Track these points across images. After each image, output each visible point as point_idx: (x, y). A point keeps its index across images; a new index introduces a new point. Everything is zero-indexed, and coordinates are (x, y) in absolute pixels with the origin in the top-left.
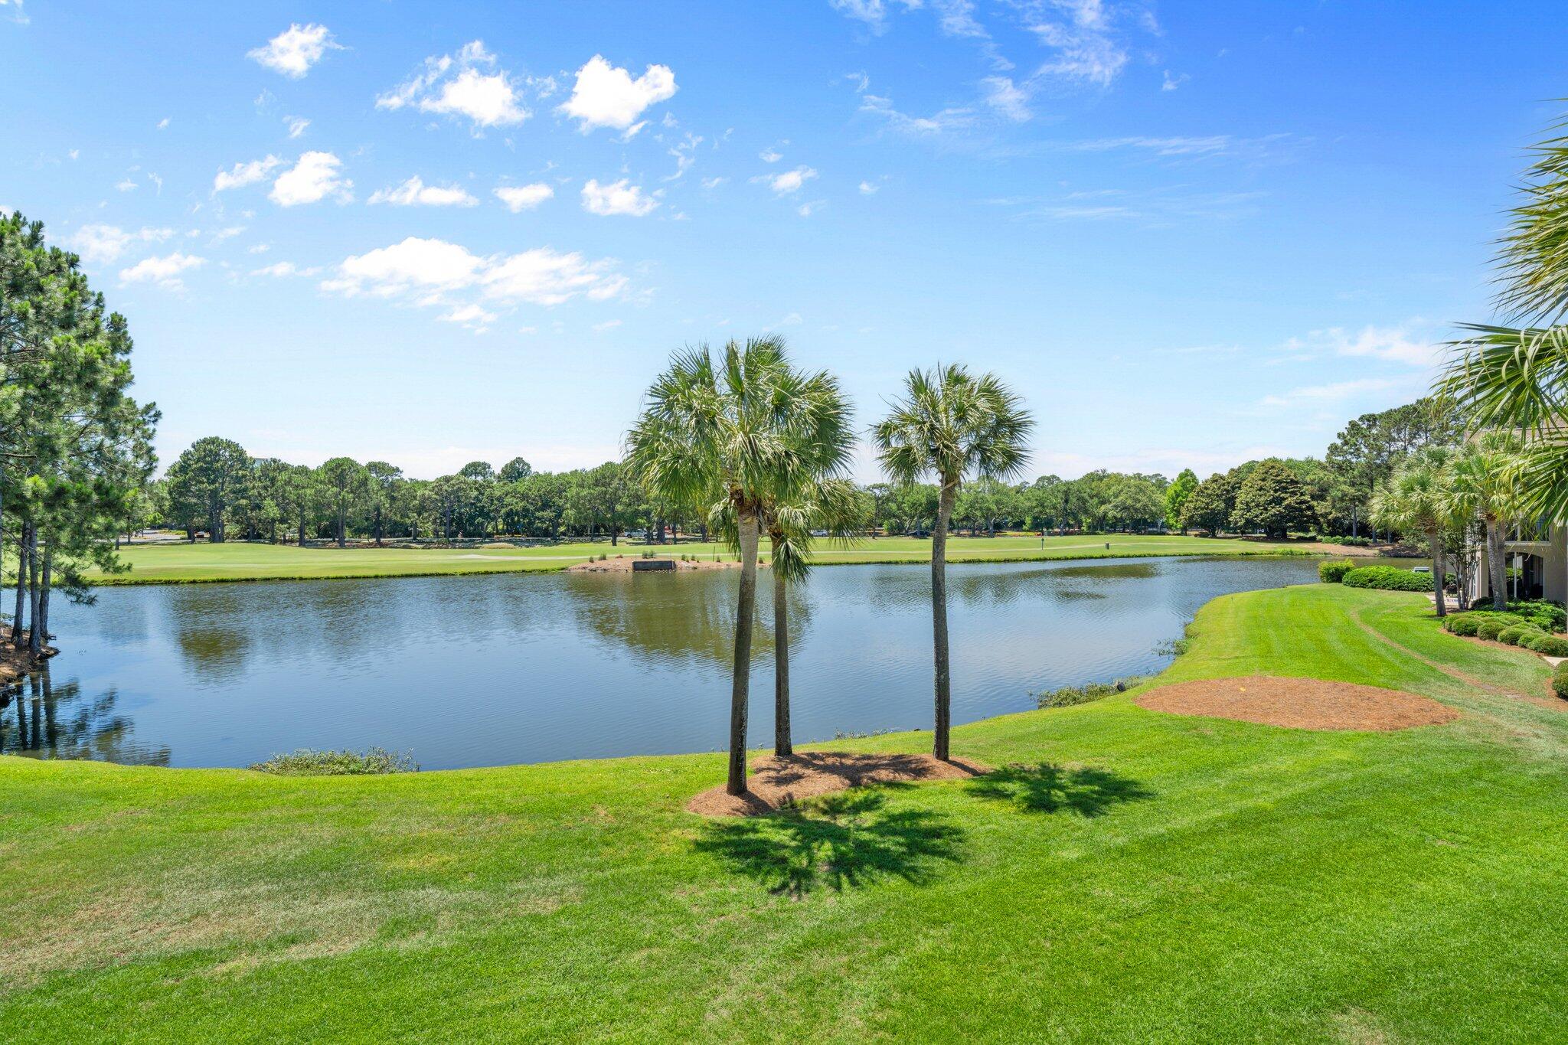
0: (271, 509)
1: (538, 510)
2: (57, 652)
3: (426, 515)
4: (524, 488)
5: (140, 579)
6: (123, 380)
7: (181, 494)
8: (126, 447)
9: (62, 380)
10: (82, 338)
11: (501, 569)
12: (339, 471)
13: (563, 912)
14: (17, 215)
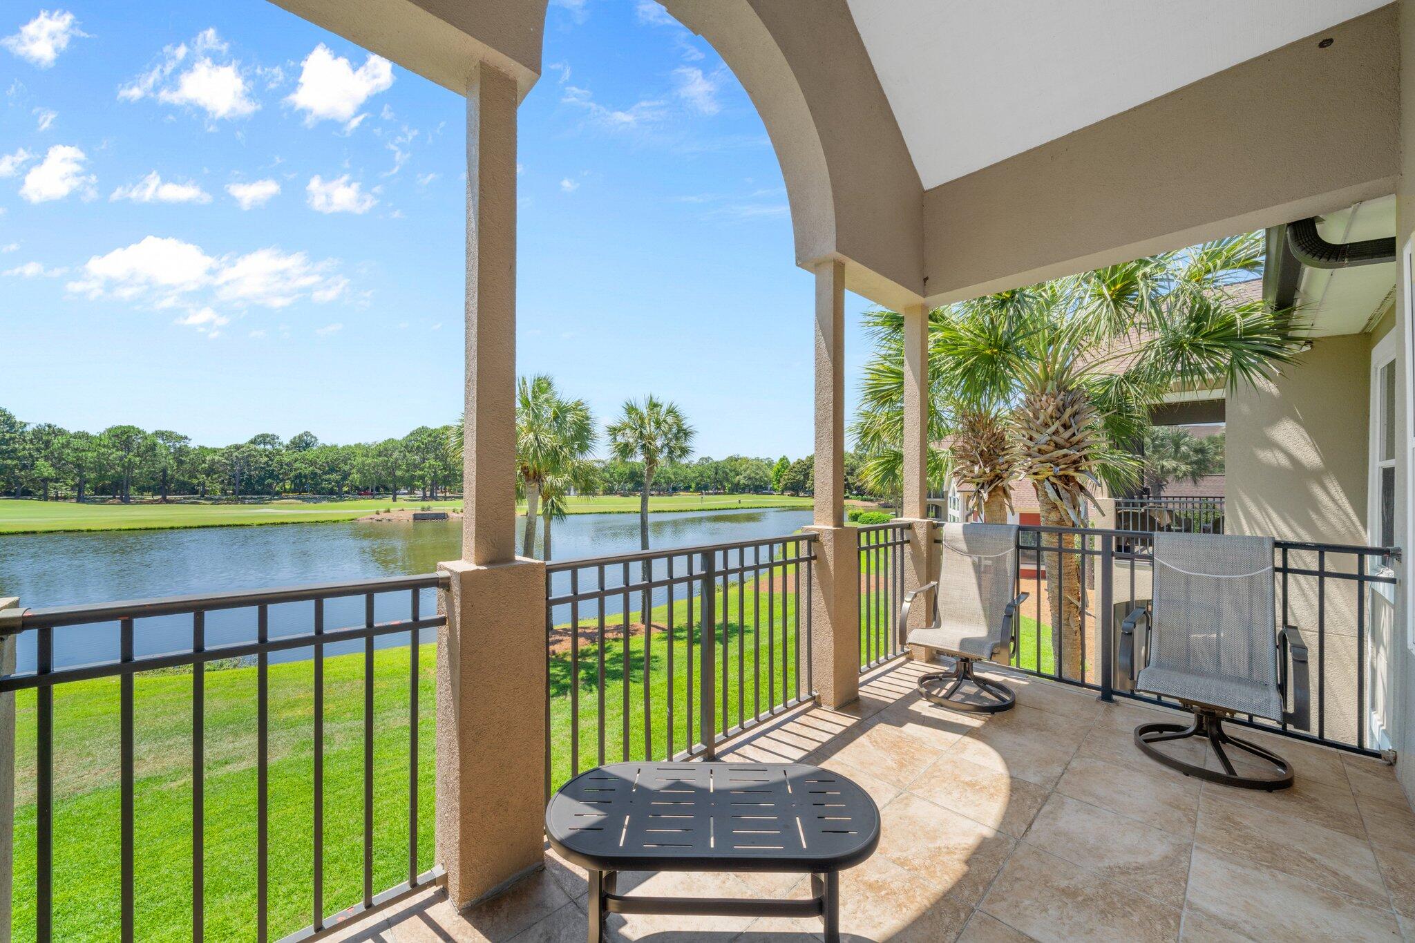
1: (325, 473)
4: (312, 456)
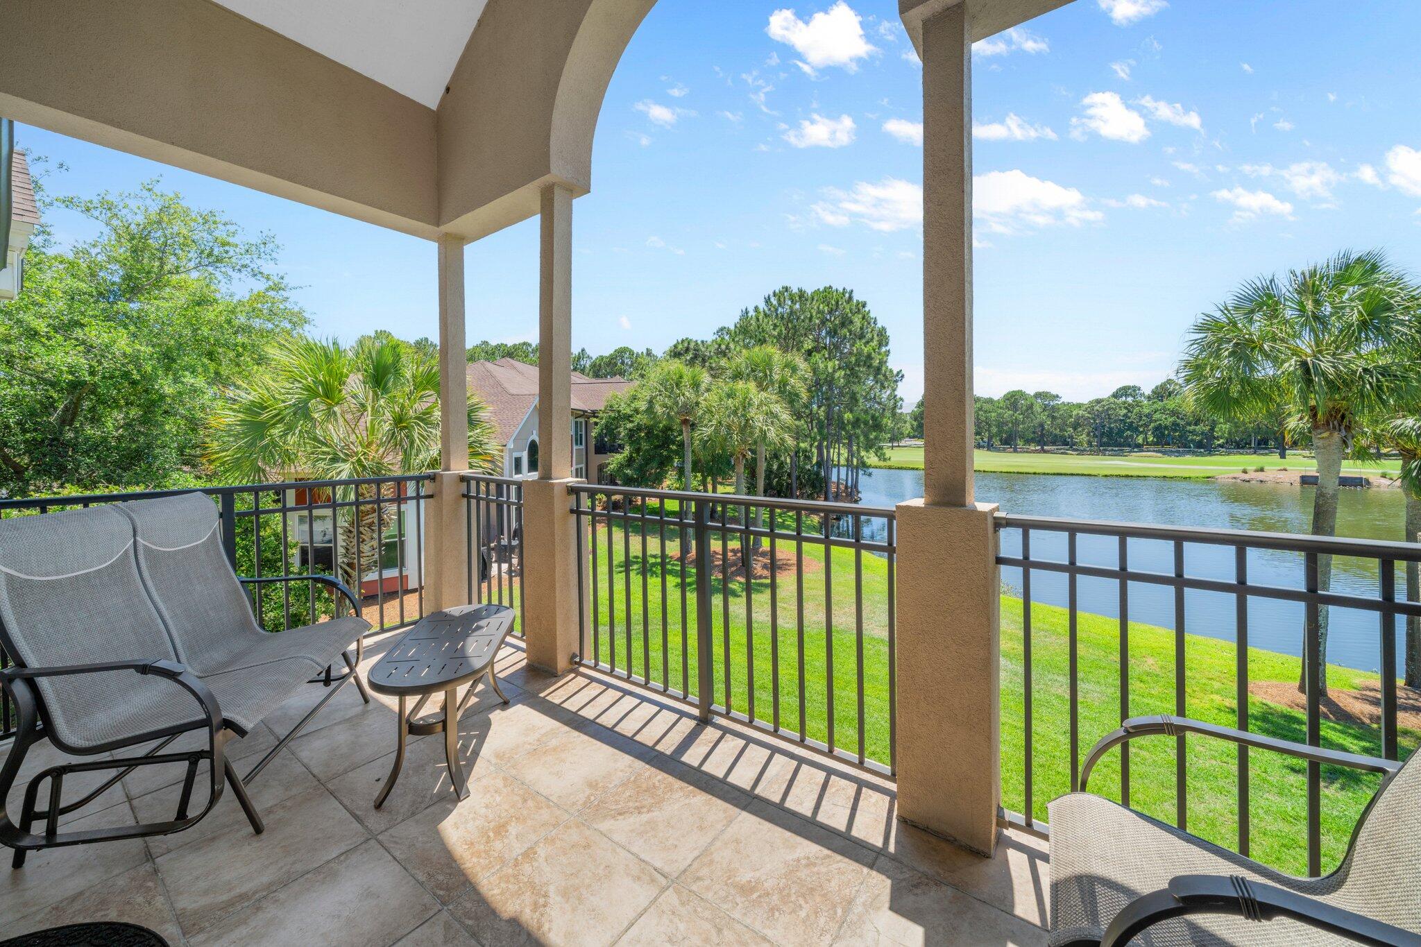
2: (861, 499)
3: (1080, 429)
6: (884, 361)
12: (1014, 399)
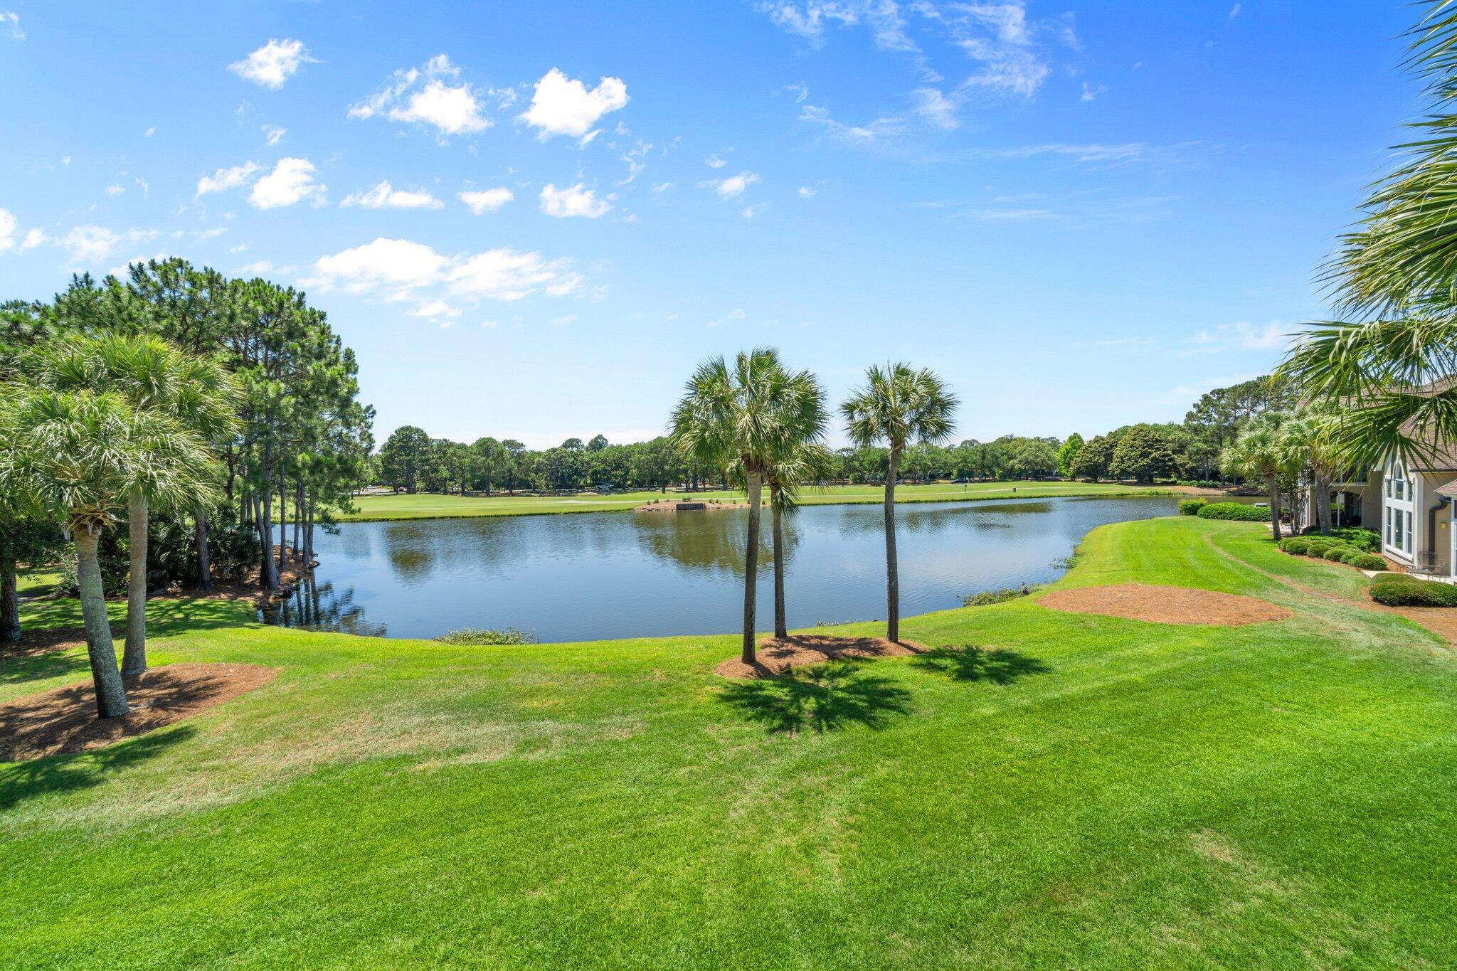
0: (444, 472)
2: (318, 564)
3: (541, 474)
5: (366, 518)
6: (353, 391)
7: (389, 463)
8: (356, 433)
9: (318, 392)
10: (329, 365)
11: (590, 510)
12: (486, 446)
13: (633, 739)
14: (290, 288)
